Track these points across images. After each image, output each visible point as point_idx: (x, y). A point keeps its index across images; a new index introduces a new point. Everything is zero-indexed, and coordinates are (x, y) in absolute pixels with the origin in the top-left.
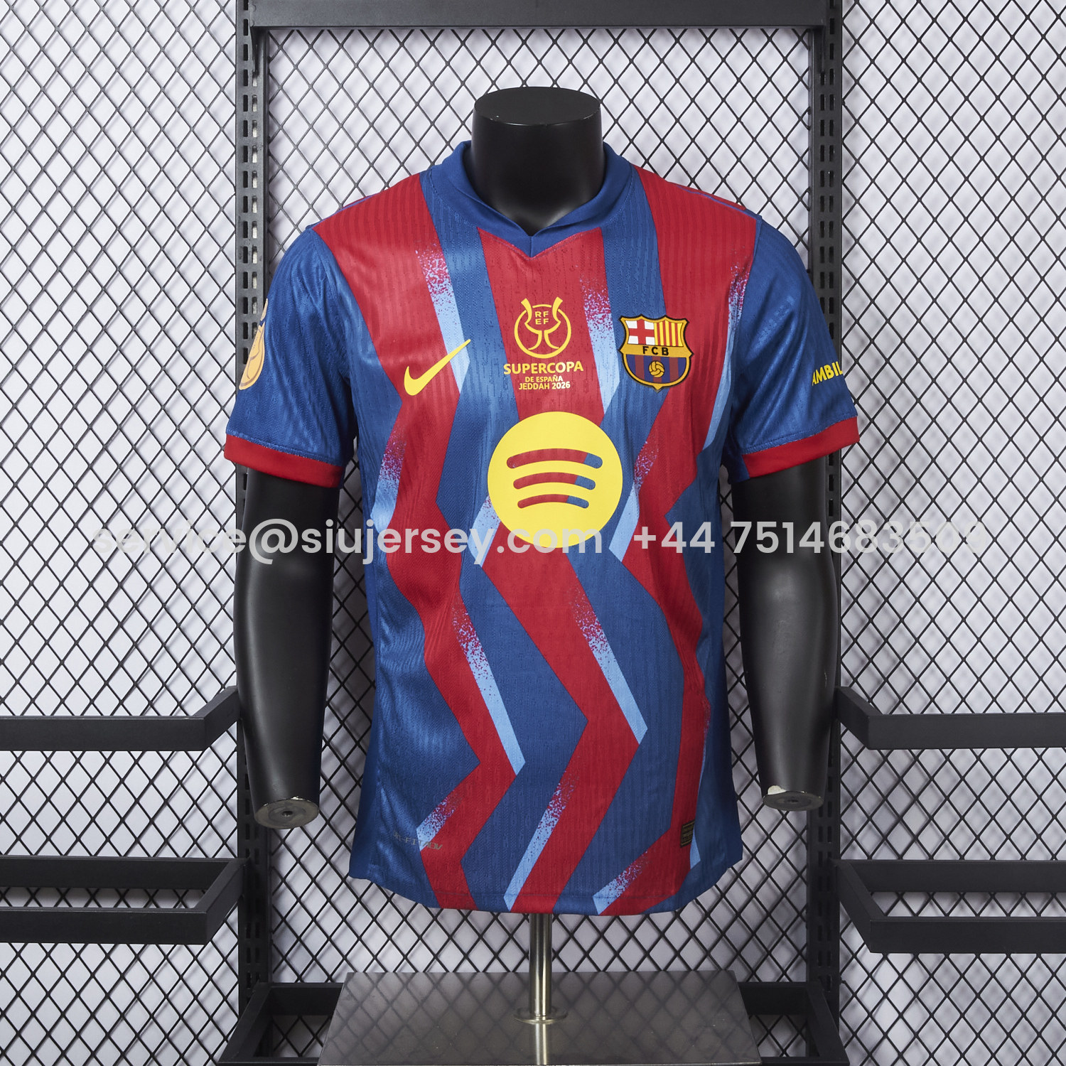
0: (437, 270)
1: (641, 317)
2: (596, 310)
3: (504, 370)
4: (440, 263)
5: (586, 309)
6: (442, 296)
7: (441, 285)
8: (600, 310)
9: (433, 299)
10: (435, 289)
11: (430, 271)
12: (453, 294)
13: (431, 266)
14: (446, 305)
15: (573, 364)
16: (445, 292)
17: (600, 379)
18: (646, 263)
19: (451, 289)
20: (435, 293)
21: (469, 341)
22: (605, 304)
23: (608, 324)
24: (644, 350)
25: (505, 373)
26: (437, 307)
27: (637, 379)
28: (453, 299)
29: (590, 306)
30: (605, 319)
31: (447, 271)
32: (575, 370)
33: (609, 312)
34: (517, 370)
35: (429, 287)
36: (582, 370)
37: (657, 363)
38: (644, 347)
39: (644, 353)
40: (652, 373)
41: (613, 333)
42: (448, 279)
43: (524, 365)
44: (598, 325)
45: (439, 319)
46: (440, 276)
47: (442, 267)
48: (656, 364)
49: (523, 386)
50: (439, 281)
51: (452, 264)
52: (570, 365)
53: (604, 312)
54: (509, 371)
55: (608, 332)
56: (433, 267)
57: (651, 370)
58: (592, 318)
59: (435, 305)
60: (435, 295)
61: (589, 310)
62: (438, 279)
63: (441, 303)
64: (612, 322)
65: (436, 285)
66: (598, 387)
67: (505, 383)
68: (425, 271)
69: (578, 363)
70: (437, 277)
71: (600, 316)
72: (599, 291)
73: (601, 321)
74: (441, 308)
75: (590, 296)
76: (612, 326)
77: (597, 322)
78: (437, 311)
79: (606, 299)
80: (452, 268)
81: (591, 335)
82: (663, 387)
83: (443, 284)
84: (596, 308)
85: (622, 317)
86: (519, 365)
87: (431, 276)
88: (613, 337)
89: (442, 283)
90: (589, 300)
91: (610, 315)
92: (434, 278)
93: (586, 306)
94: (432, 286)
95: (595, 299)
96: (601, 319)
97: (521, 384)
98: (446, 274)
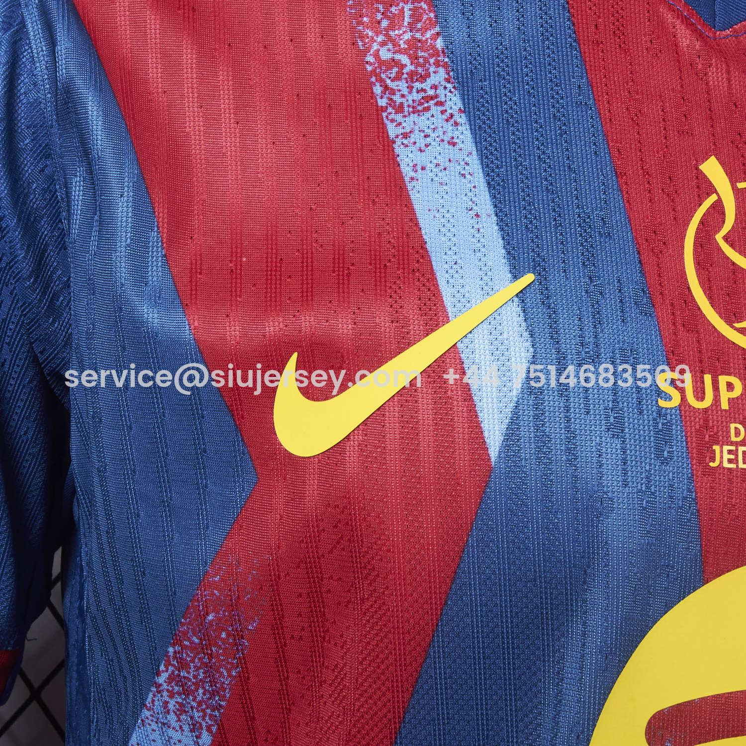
0: (407, 36)
3: (659, 393)
4: (416, 16)
6: (423, 121)
7: (417, 85)
9: (392, 131)
10: (397, 98)
11: (380, 38)
12: (462, 119)
13: (385, 23)
14: (439, 152)
16: (436, 110)
19: (454, 103)
20: (400, 109)
21: (529, 278)
25: (662, 403)
26: (406, 158)
28: (465, 135)
31: (439, 43)
34: (700, 394)
35: (378, 89)
42: (442, 71)
43: (723, 380)
45: (414, 196)
46: (414, 58)
47: (423, 31)
49: (722, 456)
50: (411, 74)
51: (456, 23)
54: (676, 400)
56: (392, 27)
59: (398, 149)
60: (399, 118)
62: (410, 68)
63: (421, 143)
65: (403, 85)
67: (663, 436)
68: (362, 37)
70: (404, 59)
74: (420, 159)
78: (406, 170)
80: (459, 35)
83: (427, 85)
86: (708, 378)
87: (385, 54)
89: (423, 78)
92: (394, 62)
94: (386, 88)
97: (716, 448)
98: (436, 53)
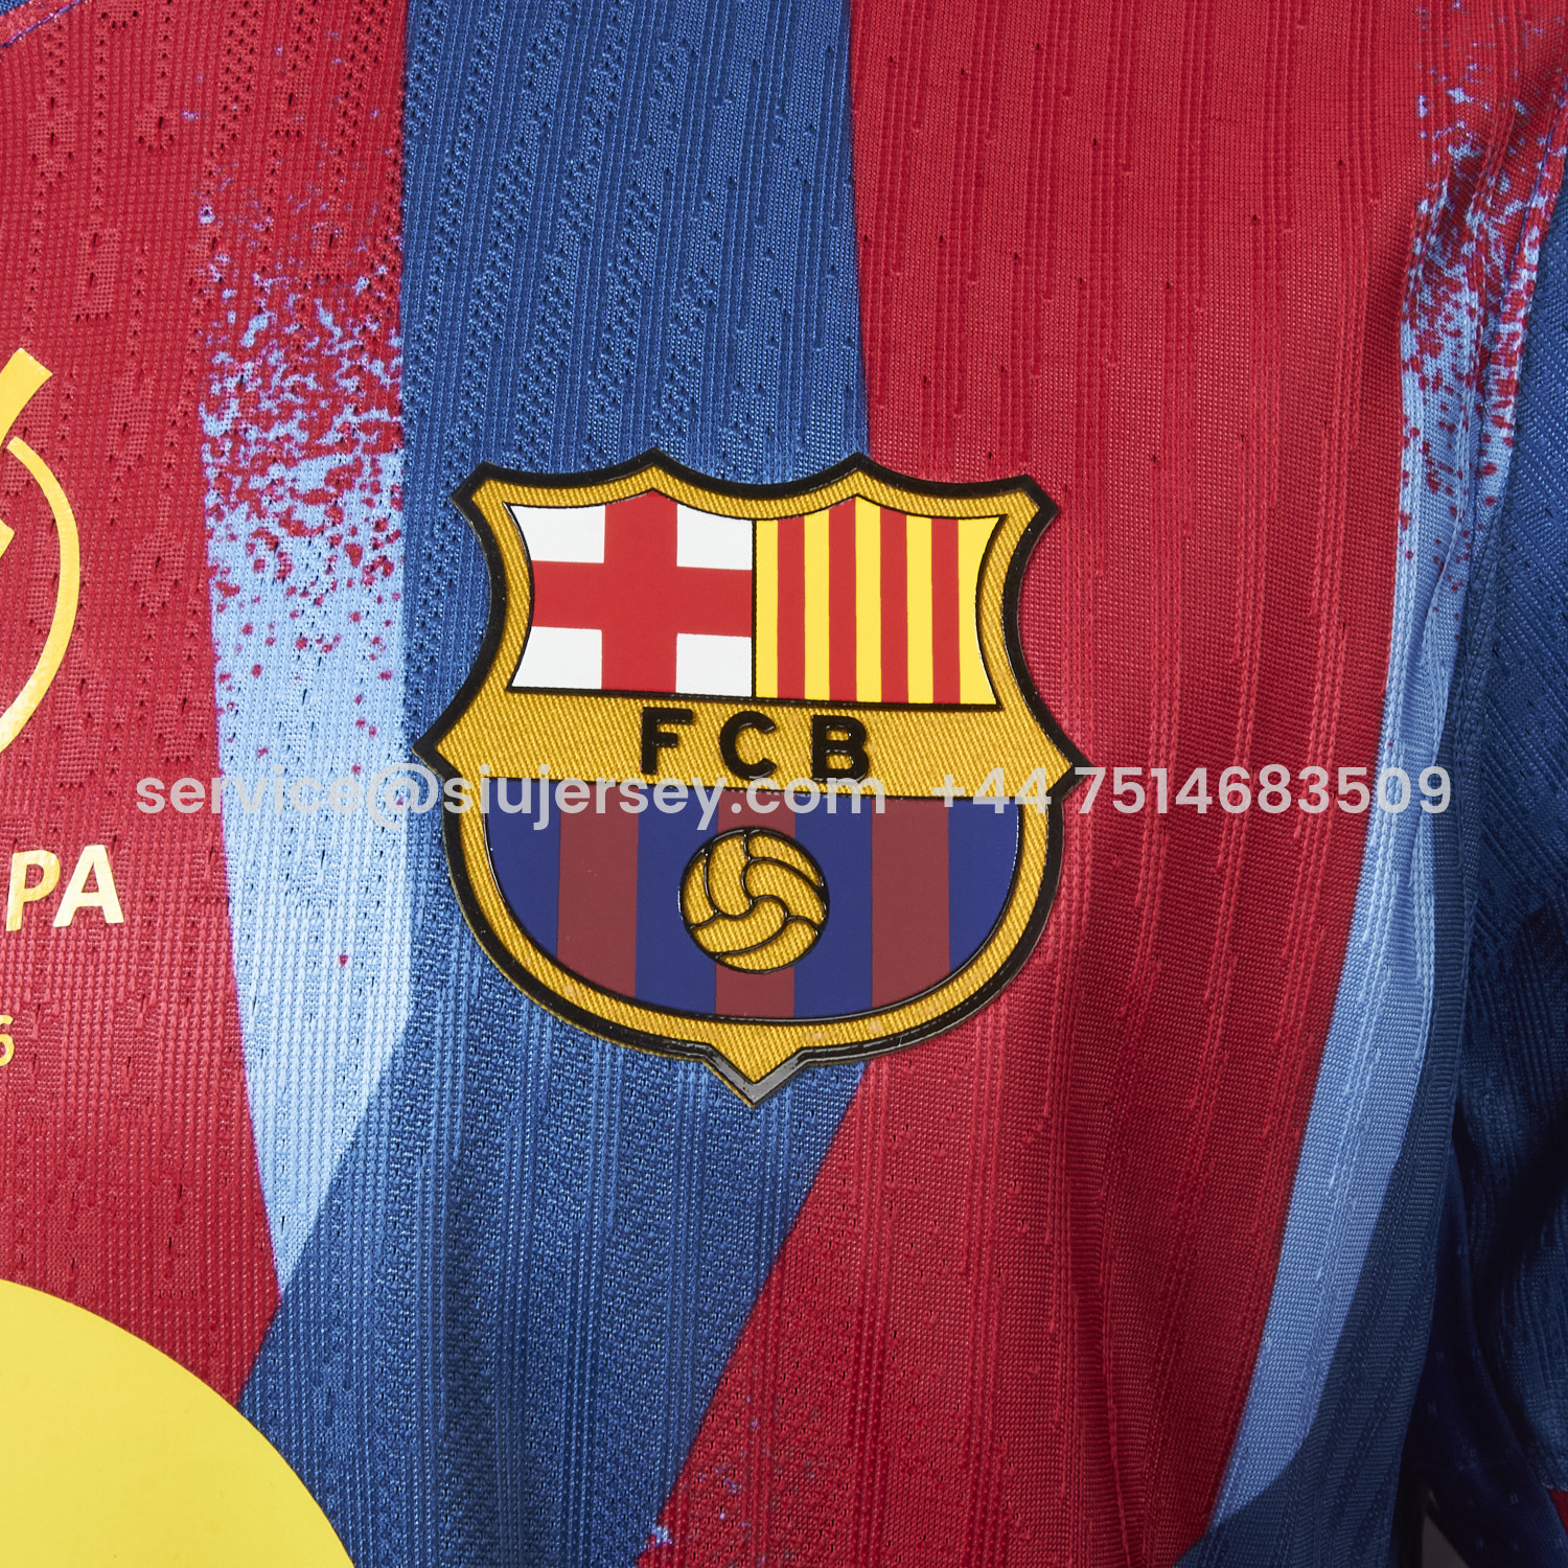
1: (655, 478)
2: (292, 427)
5: (213, 427)
8: (317, 427)
15: (48, 860)
17: (247, 992)
18: (741, 81)
22: (370, 381)
23: (365, 536)
24: (654, 743)
27: (570, 990)
29: (249, 401)
30: (352, 500)
32: (63, 918)
33: (392, 436)
36: (114, 914)
37: (764, 846)
38: (651, 719)
39: (649, 765)
40: (716, 939)
41: (396, 610)
44: (289, 544)
48: (752, 862)
52: (34, 875)
53: (345, 445)
55: (361, 599)
57: (699, 911)
58: (246, 494)
61: (235, 435)
64: (397, 521)
66: (232, 1059)
69: (94, 856)
71: (312, 474)
72: (333, 285)
73: (313, 515)
75: (259, 323)
76: (394, 552)
77: (285, 520)
79: (377, 347)
81: (224, 627)
82: (806, 1054)
84: (287, 411)
85: (486, 473)
88: (395, 639)
90: (241, 355)
91: (392, 463)
93: (217, 407)
95: (293, 347)
96: (314, 498)
